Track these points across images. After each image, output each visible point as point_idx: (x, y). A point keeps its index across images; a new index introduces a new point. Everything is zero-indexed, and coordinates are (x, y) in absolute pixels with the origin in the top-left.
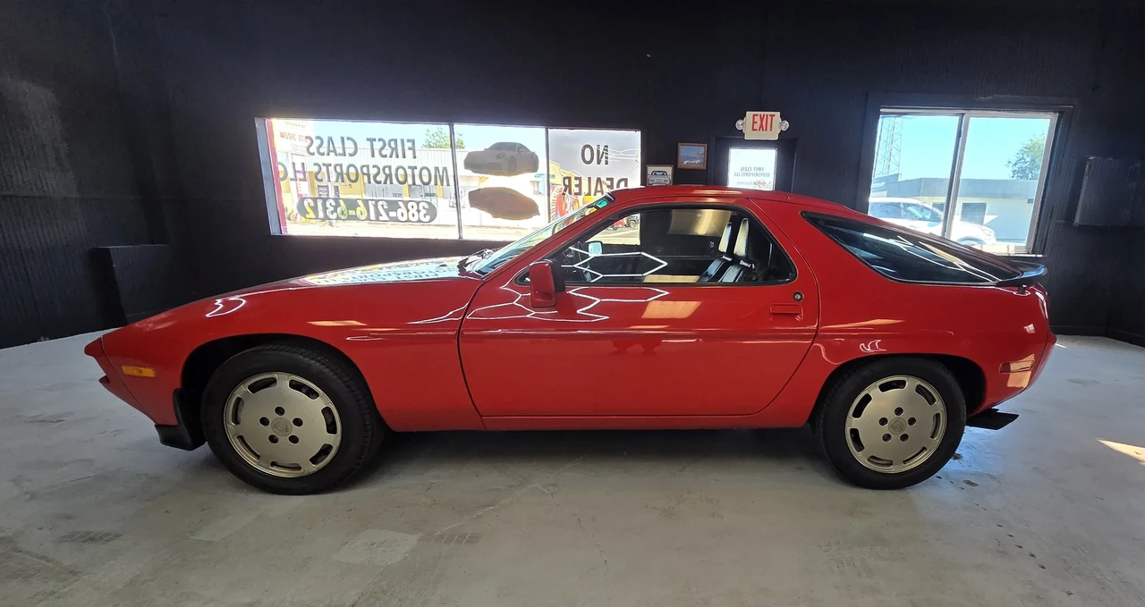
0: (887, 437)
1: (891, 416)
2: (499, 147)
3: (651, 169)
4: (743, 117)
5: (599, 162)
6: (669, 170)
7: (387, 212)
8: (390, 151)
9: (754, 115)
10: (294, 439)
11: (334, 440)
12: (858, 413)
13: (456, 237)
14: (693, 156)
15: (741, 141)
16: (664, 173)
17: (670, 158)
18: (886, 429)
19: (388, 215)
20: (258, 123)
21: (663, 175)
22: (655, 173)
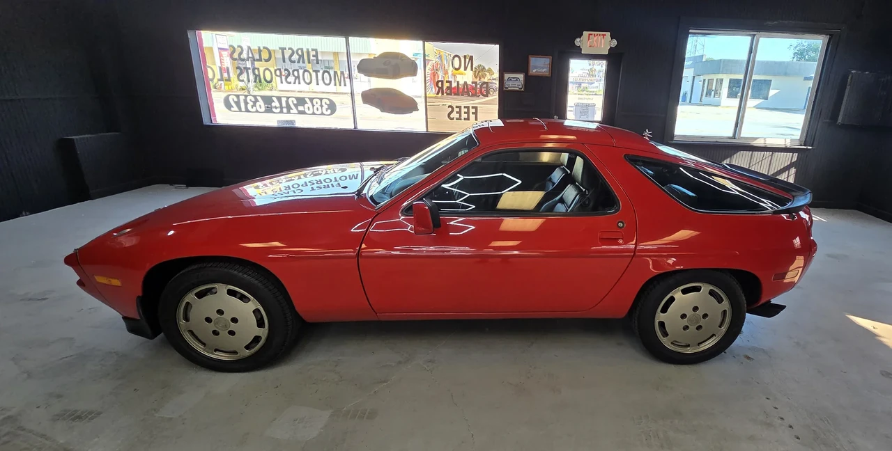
0: (686, 328)
1: (689, 313)
2: (387, 56)
3: (507, 76)
4: (580, 35)
5: (465, 69)
6: (521, 76)
7: (296, 106)
8: (298, 57)
9: (590, 35)
10: (232, 333)
11: (263, 332)
12: (664, 310)
13: (352, 127)
14: (540, 65)
15: (578, 53)
16: (517, 79)
17: (523, 67)
18: (685, 322)
19: (297, 109)
20: (190, 34)
21: (516, 81)
22: (510, 79)
